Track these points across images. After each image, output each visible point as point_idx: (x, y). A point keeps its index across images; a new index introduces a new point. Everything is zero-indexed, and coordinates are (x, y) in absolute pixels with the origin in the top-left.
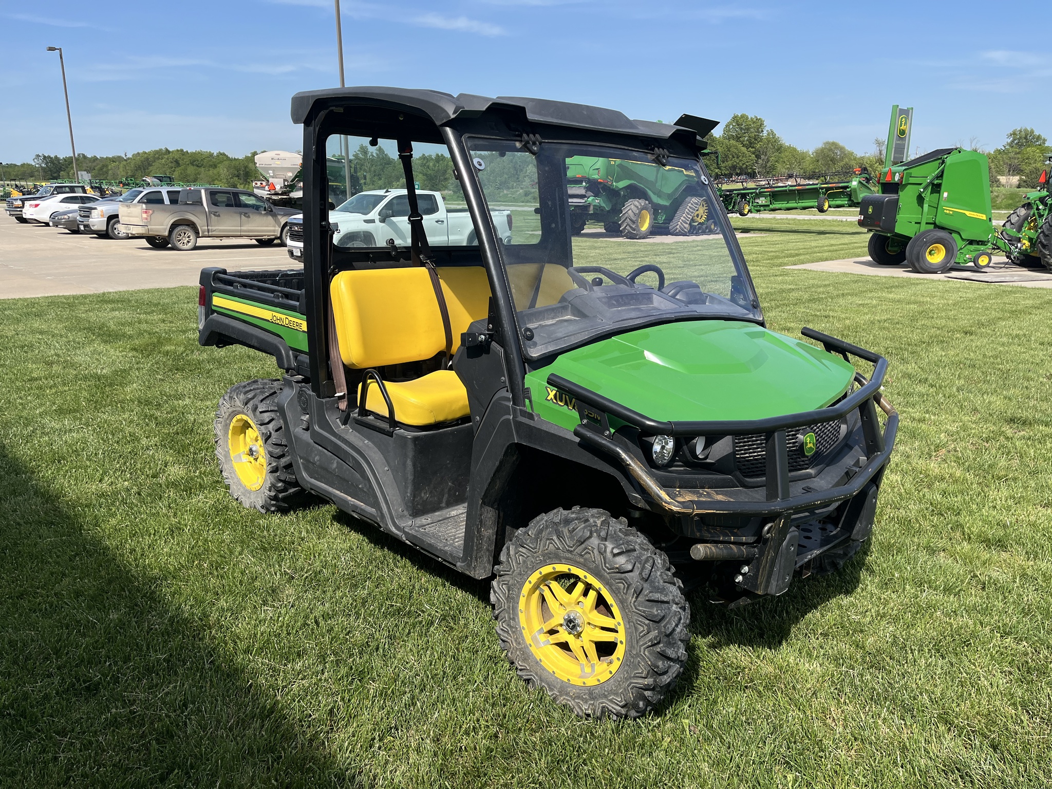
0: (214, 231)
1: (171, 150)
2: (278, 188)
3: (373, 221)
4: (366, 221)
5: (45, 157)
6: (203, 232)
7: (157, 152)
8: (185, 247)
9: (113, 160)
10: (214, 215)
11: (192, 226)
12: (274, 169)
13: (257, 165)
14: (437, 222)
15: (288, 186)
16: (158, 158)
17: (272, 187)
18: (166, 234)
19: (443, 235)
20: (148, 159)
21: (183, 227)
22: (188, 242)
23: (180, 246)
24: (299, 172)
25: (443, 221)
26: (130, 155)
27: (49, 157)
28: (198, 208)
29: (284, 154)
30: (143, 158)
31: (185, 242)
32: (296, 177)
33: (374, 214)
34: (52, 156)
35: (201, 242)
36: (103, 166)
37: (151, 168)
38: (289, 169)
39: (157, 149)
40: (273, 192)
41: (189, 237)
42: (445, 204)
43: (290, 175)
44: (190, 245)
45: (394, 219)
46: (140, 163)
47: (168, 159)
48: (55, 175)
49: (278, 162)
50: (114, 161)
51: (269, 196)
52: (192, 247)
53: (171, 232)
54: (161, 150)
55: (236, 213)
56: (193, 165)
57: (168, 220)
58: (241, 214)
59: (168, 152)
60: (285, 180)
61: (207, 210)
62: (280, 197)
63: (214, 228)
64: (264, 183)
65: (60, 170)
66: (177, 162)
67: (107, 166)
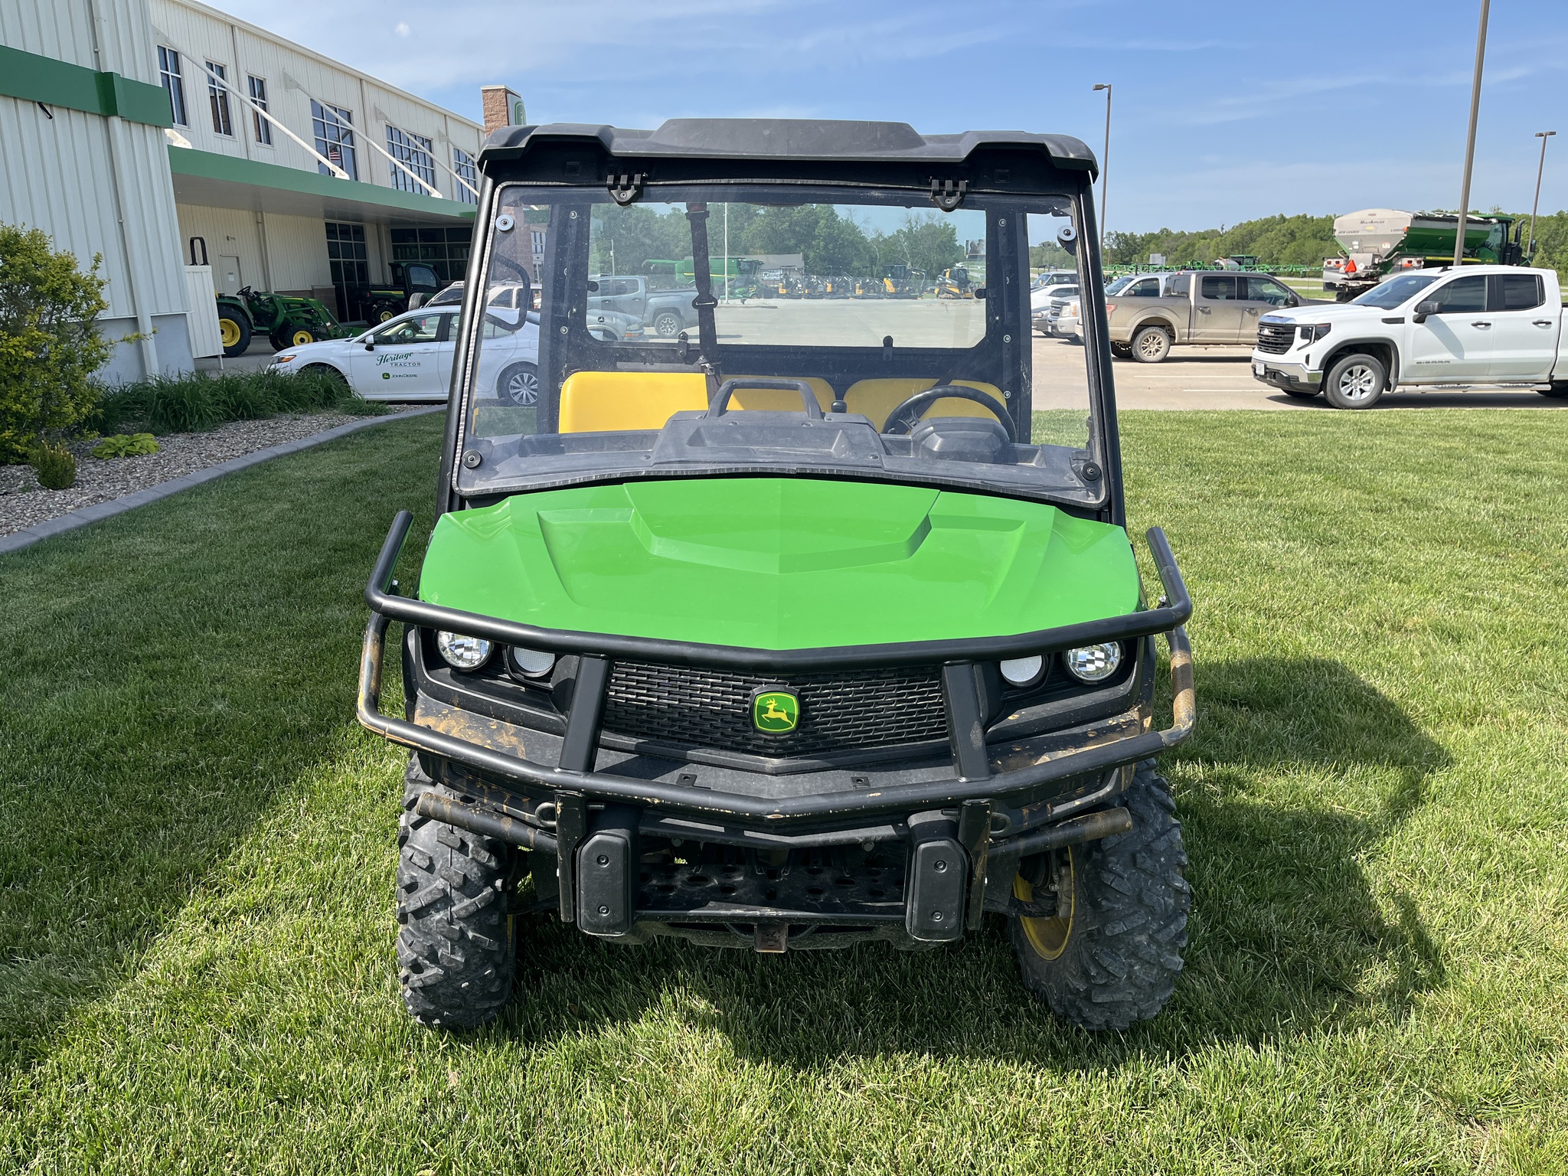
0: (1198, 335)
1: (1287, 217)
2: (1360, 268)
3: (1401, 321)
4: (1387, 321)
5: (1118, 236)
6: (1181, 336)
7: (1267, 221)
8: (1152, 358)
9: (1203, 236)
10: (1203, 311)
11: (1167, 327)
12: (1361, 239)
13: (1336, 234)
14: (1536, 323)
15: (1378, 264)
16: (1267, 230)
17: (1351, 266)
18: (1128, 338)
19: (1548, 347)
20: (1251, 232)
21: (1150, 330)
22: (1157, 351)
23: (1144, 355)
24: (1402, 242)
25: (1549, 323)
26: (1227, 228)
27: (1124, 235)
28: (1181, 302)
29: (1381, 214)
30: (1245, 232)
31: (1153, 350)
32: (1395, 250)
33: (1407, 309)
34: (1128, 234)
35: (1176, 351)
36: (1189, 245)
37: (1252, 245)
38: (1385, 238)
39: (1268, 216)
40: (1351, 275)
41: (1159, 343)
42: (1561, 291)
43: (1387, 247)
44: (1159, 355)
45: (1444, 317)
46: (1239, 239)
47: (1280, 231)
48: (1127, 259)
49: (1370, 227)
50: (1205, 238)
51: (1343, 282)
52: (1160, 358)
53: (1136, 333)
54: (1274, 218)
55: (1236, 308)
56: (1316, 238)
57: (1134, 318)
58: (1244, 309)
59: (1283, 219)
60: (1375, 256)
61: (1193, 304)
62: (1361, 283)
63: (1198, 331)
64: (1342, 261)
65: (1134, 252)
66: (1292, 234)
67: (1193, 245)
